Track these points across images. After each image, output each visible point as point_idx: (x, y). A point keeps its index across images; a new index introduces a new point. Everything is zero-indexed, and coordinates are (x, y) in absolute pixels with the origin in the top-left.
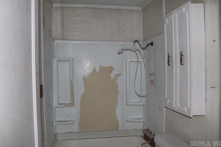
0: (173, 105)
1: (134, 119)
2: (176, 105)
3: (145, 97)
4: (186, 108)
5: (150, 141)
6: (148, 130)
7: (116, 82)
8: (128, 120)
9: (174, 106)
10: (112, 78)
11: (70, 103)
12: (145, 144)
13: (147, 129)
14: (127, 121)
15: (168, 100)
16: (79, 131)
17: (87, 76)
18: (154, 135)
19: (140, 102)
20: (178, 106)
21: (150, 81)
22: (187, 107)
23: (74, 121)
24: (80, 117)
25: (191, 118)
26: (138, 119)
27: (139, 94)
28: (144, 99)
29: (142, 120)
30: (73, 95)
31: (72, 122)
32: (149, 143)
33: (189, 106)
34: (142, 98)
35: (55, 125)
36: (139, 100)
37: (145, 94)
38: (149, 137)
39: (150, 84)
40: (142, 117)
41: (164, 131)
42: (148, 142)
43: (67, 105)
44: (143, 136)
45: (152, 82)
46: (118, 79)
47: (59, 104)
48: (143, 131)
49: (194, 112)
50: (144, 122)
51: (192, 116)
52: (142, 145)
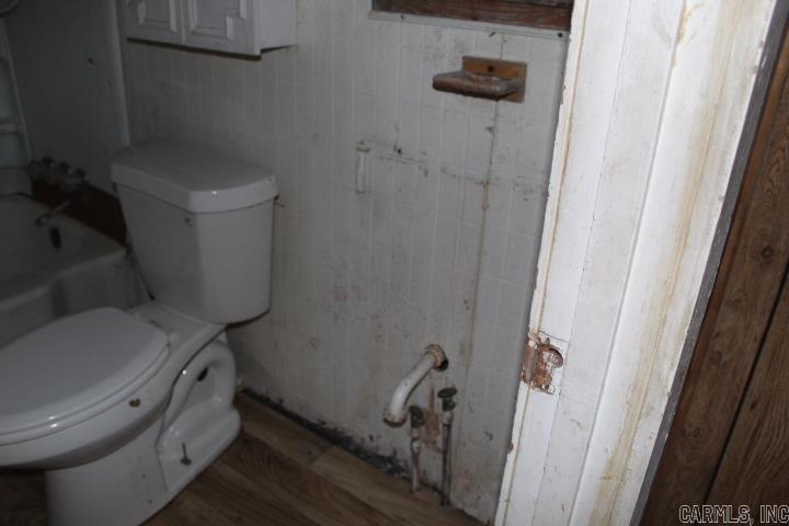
0: (168, 22)
2: (182, 19)
4: (230, 21)
5: (66, 203)
6: (47, 161)
9: (173, 26)
12: (48, 216)
13: (39, 159)
15: (142, 7)
18: (80, 173)
20: (194, 21)
22: (237, 15)
25: (256, 58)
29: (10, 127)
32: (63, 212)
33: (243, 13)
38: (62, 187)
41: (127, 140)
42: (60, 208)
44: (28, 190)
48: (26, 168)
49: (263, 38)
50: (18, 134)
51: (257, 52)
52: (39, 222)
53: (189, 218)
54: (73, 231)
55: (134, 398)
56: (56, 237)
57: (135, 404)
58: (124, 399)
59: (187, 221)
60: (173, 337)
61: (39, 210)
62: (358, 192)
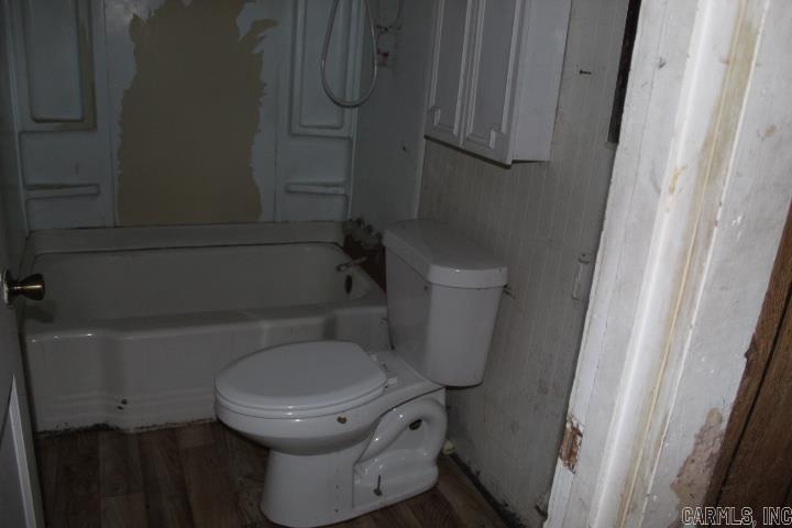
0: (452, 127)
1: (314, 184)
2: (463, 127)
3: (357, 109)
4: (493, 134)
5: (364, 259)
6: (359, 222)
7: (257, 50)
8: (292, 188)
9: (455, 132)
10: (242, 35)
11: (82, 120)
12: (347, 265)
13: (355, 219)
14: (289, 192)
15: (438, 113)
16: (118, 225)
17: (144, 16)
18: (380, 237)
19: (338, 128)
20: (470, 130)
21: (379, 52)
22: (499, 130)
23: (97, 185)
24: (120, 172)
25: (508, 167)
26: (326, 185)
27: (336, 93)
28: (351, 116)
29: (341, 191)
30: (93, 85)
31: (93, 190)
32: (360, 264)
33: (504, 128)
34: (347, 110)
35: (23, 199)
36: (334, 121)
37: (356, 98)
38: (363, 245)
39: (379, 65)
40: (341, 179)
42: (358, 261)
43: (66, 126)
44: (341, 243)
45: (386, 55)
46: (262, 38)
47: (38, 121)
48: (344, 224)
49: (516, 151)
50: (346, 196)
51: (509, 163)
52: (338, 269)
53: (427, 287)
54: (363, 282)
55: (342, 416)
56: (349, 283)
57: (342, 420)
58: (335, 413)
59: (426, 288)
60: (393, 381)
61: (343, 258)
62: (573, 298)
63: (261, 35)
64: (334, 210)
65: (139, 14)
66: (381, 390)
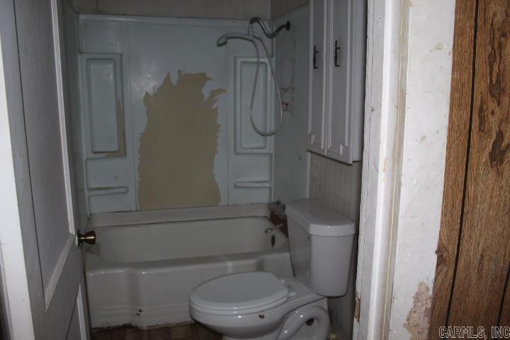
0: (320, 144)
1: (251, 182)
2: (326, 144)
3: (273, 136)
4: (341, 147)
5: (281, 225)
6: (278, 203)
7: (214, 107)
8: (238, 185)
9: (322, 147)
10: (206, 98)
11: (118, 151)
12: (271, 229)
13: (275, 201)
14: (236, 187)
15: (313, 136)
16: (138, 209)
17: (151, 93)
19: (264, 148)
20: (330, 145)
21: (283, 103)
22: (344, 145)
23: (127, 187)
24: (140, 179)
25: (350, 165)
26: (258, 182)
27: (260, 129)
28: (270, 140)
29: (267, 185)
30: (124, 132)
31: (123, 190)
32: (280, 228)
33: (346, 144)
34: (267, 137)
35: (87, 196)
36: (261, 145)
37: (273, 129)
38: (280, 216)
39: (283, 110)
40: (266, 178)
42: (278, 226)
43: (111, 154)
44: (269, 216)
45: (287, 104)
46: (217, 100)
47: (95, 153)
48: (269, 205)
50: (270, 188)
51: (351, 162)
52: (266, 231)
53: (309, 237)
54: (280, 238)
55: (262, 314)
56: (273, 239)
57: (262, 317)
58: (257, 313)
59: (309, 238)
60: (292, 294)
61: (270, 225)
63: (216, 98)
64: (263, 197)
65: (149, 92)
66: (285, 299)
